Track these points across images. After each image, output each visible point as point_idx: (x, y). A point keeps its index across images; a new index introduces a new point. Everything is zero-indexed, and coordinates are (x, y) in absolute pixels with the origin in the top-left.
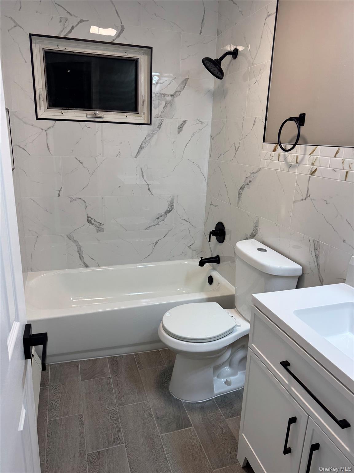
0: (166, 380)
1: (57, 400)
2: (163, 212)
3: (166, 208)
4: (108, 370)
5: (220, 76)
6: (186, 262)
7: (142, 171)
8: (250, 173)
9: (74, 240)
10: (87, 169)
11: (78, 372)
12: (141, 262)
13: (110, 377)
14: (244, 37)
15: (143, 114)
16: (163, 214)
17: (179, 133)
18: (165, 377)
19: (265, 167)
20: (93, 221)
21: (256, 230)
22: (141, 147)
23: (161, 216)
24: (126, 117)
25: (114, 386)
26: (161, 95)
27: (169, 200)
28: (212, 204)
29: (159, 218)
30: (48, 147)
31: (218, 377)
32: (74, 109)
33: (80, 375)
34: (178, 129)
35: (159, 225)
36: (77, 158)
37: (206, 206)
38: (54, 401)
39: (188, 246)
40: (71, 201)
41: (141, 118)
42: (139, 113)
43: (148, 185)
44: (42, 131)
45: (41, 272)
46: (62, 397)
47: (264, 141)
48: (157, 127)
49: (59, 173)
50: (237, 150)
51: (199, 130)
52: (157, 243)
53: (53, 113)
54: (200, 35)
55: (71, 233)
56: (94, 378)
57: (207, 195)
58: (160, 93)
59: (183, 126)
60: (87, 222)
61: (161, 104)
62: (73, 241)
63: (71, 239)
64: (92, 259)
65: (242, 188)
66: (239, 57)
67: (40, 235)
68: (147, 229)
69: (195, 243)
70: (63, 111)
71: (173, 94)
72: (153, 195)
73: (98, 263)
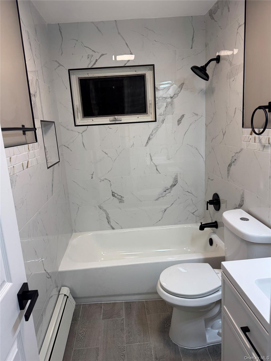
0: (168, 326)
1: (82, 334)
2: (169, 186)
3: (171, 183)
4: (123, 313)
5: (206, 78)
6: (189, 226)
7: (151, 156)
8: (235, 153)
9: (104, 210)
10: (111, 158)
11: (101, 312)
12: (154, 225)
13: (124, 319)
14: (224, 46)
15: (150, 114)
16: (169, 187)
17: (178, 125)
18: (167, 323)
19: (245, 148)
20: (116, 195)
21: (243, 201)
22: (149, 139)
23: (168, 189)
24: (138, 117)
25: (126, 327)
26: (163, 99)
27: (174, 176)
28: (209, 179)
29: (166, 191)
30: (83, 144)
31: (212, 327)
32: (101, 116)
33: (102, 315)
34: (178, 122)
35: (166, 196)
36: (104, 151)
37: (205, 180)
38: (81, 334)
39: (192, 213)
40: (100, 181)
41: (149, 117)
42: (147, 114)
43: (156, 166)
44: (79, 134)
45: (82, 233)
46: (86, 331)
47: (243, 127)
48: (160, 122)
49: (91, 162)
50: (224, 135)
51: (195, 121)
52: (165, 210)
53: (87, 121)
54: (191, 49)
55: (101, 204)
56: (112, 318)
57: (205, 171)
58: (162, 97)
59: (182, 119)
60: (112, 196)
61: (163, 105)
62: (102, 210)
63: (101, 209)
64: (116, 223)
65: (230, 165)
66: (221, 61)
67: (80, 206)
68: (157, 200)
69: (198, 210)
70: (93, 118)
71: (172, 96)
72: (160, 173)
73: (121, 226)
